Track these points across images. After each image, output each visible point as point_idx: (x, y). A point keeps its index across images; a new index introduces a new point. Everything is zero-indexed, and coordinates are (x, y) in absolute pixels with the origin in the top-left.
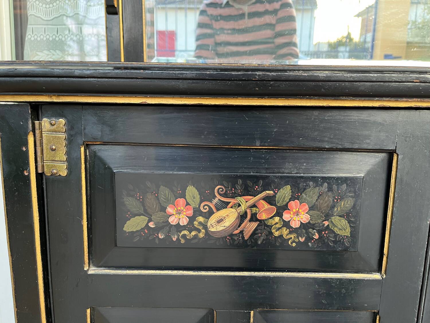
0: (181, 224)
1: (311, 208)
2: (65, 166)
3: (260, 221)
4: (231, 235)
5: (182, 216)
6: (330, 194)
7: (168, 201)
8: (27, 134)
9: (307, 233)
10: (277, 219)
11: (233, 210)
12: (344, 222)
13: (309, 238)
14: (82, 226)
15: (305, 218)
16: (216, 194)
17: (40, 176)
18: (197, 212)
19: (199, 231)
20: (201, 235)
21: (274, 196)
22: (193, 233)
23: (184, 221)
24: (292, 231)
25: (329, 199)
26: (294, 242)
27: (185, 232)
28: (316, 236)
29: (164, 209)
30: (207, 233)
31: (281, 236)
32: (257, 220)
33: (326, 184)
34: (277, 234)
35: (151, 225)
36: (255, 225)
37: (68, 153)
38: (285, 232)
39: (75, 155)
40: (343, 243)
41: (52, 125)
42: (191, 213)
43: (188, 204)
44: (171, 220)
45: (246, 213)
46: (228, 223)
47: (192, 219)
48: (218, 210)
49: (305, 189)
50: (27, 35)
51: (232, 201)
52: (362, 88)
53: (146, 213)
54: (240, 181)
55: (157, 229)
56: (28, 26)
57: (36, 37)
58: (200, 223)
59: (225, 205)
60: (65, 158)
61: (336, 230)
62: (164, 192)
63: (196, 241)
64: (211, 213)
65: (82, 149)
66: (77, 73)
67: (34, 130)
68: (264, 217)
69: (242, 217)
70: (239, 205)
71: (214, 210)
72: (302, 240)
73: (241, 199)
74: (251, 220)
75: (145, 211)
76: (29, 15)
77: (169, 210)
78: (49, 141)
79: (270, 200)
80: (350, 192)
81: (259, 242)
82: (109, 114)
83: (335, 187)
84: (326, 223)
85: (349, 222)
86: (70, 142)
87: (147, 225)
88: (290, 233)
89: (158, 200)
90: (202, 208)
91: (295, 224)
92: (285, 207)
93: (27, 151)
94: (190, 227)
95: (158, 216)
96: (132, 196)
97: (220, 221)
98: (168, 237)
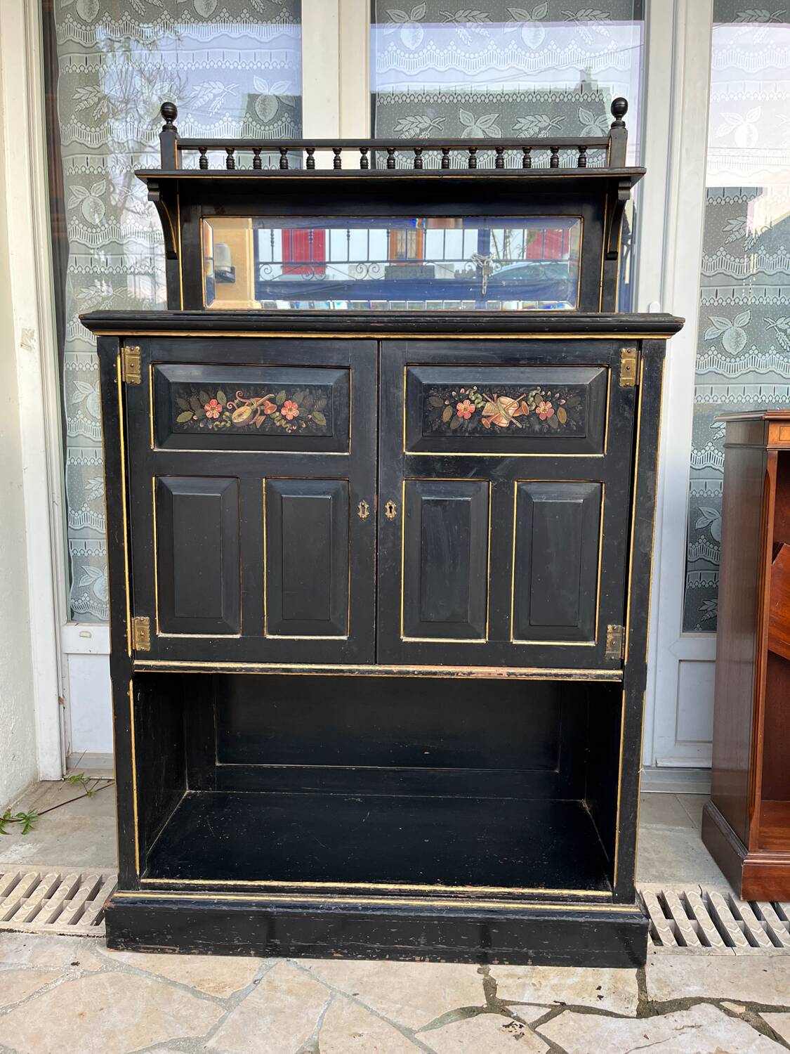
0: (215, 417)
1: (299, 406)
2: (139, 377)
3: (266, 415)
4: (248, 425)
5: (215, 411)
6: (311, 396)
7: (205, 402)
8: (116, 356)
9: (298, 423)
10: (278, 414)
11: (248, 408)
12: (321, 416)
13: (299, 427)
14: (150, 418)
15: (295, 413)
16: (237, 396)
17: (123, 383)
18: (225, 409)
19: (227, 422)
20: (228, 425)
21: (275, 398)
22: (223, 424)
23: (216, 416)
24: (288, 422)
25: (310, 400)
26: (289, 429)
27: (218, 423)
28: (304, 426)
29: (202, 407)
30: (232, 423)
31: (281, 426)
32: (264, 414)
33: (308, 390)
34: (278, 424)
35: (195, 418)
36: (263, 418)
37: (141, 369)
38: (283, 422)
39: (145, 370)
40: (322, 431)
41: (131, 350)
42: (220, 409)
43: (218, 403)
44: (207, 414)
45: (257, 409)
46: (245, 417)
47: (221, 414)
48: (238, 408)
49: (294, 393)
50: (69, 267)
51: (248, 402)
52: (317, 326)
53: (191, 409)
54: (252, 388)
55: (199, 421)
56: (70, 256)
57: (80, 269)
58: (227, 416)
59: (243, 404)
60: (139, 372)
61: (316, 421)
62: (204, 396)
63: (224, 429)
64: (234, 409)
65: (150, 366)
66: (149, 317)
67: (121, 354)
68: (269, 412)
69: (255, 412)
70: (253, 404)
71: (236, 407)
72: (295, 428)
73: (253, 400)
74: (260, 415)
75: (191, 408)
76: (70, 242)
77: (206, 407)
78: (130, 361)
79: (272, 400)
80: (324, 395)
81: (267, 430)
82: (167, 343)
83: (314, 392)
84: (310, 416)
85: (325, 416)
86: (143, 361)
87: (192, 418)
88: (287, 423)
89: (199, 400)
90: (228, 407)
91: (290, 417)
92: (283, 406)
93: (117, 366)
94: (220, 419)
95: (199, 411)
96: (182, 398)
97: (240, 415)
98: (206, 426)
